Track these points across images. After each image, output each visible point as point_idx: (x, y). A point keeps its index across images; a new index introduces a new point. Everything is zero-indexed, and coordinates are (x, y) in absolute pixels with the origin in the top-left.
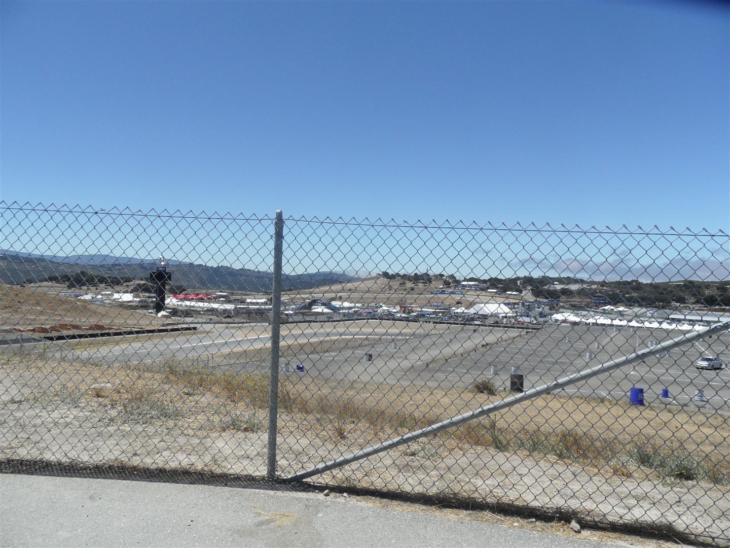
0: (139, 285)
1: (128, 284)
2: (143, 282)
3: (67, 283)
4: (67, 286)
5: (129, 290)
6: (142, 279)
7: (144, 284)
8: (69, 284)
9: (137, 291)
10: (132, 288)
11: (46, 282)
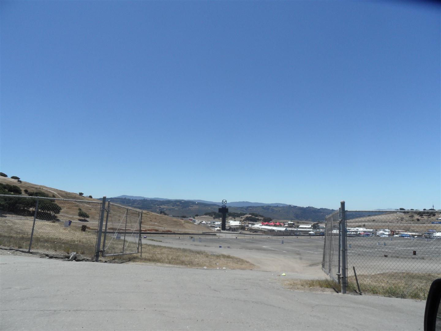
0: (247, 217)
1: (242, 216)
2: (250, 216)
3: (214, 216)
4: (213, 218)
5: (242, 220)
6: (250, 214)
7: (250, 217)
8: (215, 217)
9: (246, 221)
10: (244, 219)
11: (204, 216)
